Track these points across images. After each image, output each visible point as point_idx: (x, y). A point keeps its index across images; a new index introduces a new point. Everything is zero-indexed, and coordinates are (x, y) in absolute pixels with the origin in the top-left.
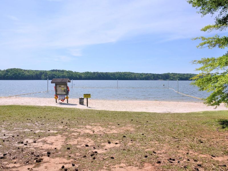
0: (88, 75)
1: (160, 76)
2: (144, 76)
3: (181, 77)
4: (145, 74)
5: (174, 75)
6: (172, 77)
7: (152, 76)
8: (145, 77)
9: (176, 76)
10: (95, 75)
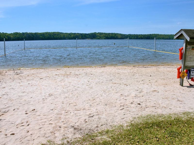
0: (18, 36)
1: (87, 35)
2: (72, 36)
3: (107, 36)
4: (73, 34)
5: (100, 35)
6: (99, 36)
7: (81, 36)
8: (74, 37)
9: (102, 35)
10: (24, 36)
